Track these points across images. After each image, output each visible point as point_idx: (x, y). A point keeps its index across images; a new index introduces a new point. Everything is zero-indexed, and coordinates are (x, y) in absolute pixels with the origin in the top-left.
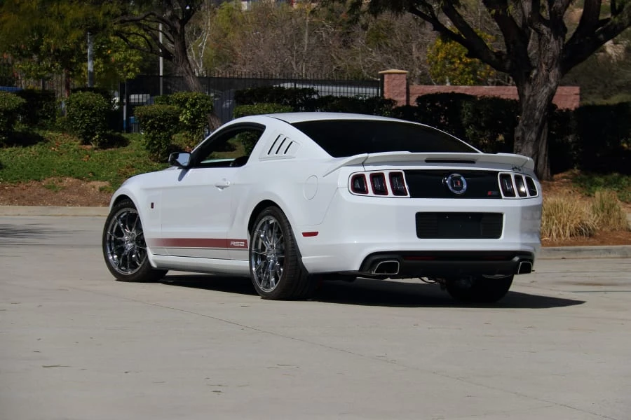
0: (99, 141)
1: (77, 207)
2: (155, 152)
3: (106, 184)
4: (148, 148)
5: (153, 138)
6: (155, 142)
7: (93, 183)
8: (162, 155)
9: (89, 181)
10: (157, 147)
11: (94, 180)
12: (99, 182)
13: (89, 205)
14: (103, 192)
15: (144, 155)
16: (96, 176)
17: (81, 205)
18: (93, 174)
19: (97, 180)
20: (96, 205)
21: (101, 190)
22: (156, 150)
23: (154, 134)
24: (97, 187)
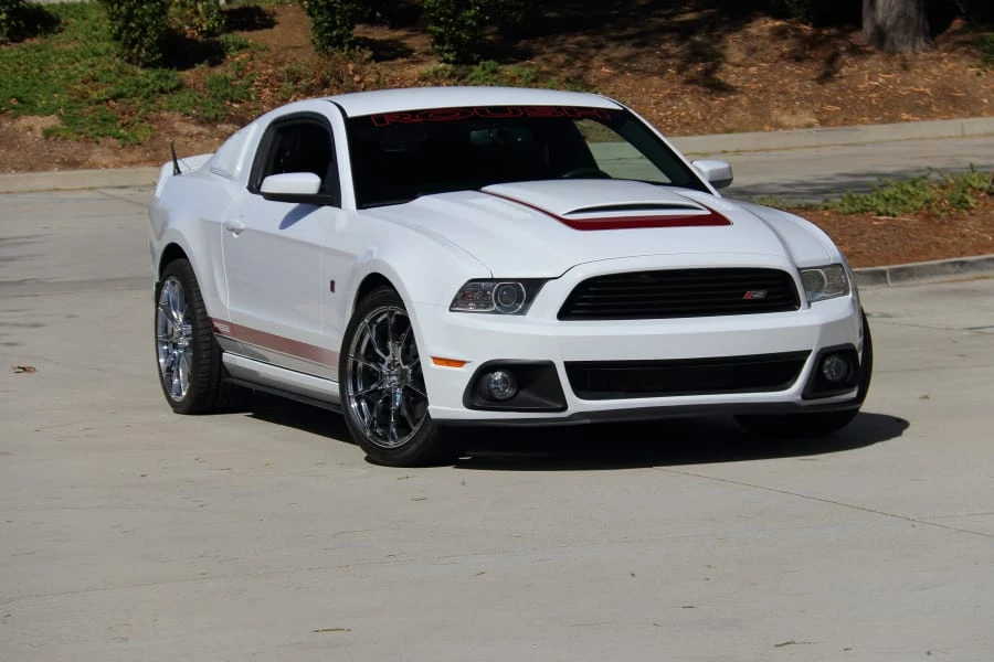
0: (9, 25)
1: (9, 175)
2: (132, 47)
3: (51, 121)
4: (117, 38)
5: (129, 17)
6: (133, 25)
7: (25, 121)
8: (148, 50)
9: (16, 117)
10: (137, 34)
11: (25, 114)
12: (38, 118)
13: (31, 169)
14: (52, 138)
15: (107, 51)
16: (26, 105)
17: (15, 169)
18: (20, 100)
19: (33, 113)
20: (45, 169)
21: (48, 133)
22: (134, 41)
23: (130, 10)
24: (38, 128)
